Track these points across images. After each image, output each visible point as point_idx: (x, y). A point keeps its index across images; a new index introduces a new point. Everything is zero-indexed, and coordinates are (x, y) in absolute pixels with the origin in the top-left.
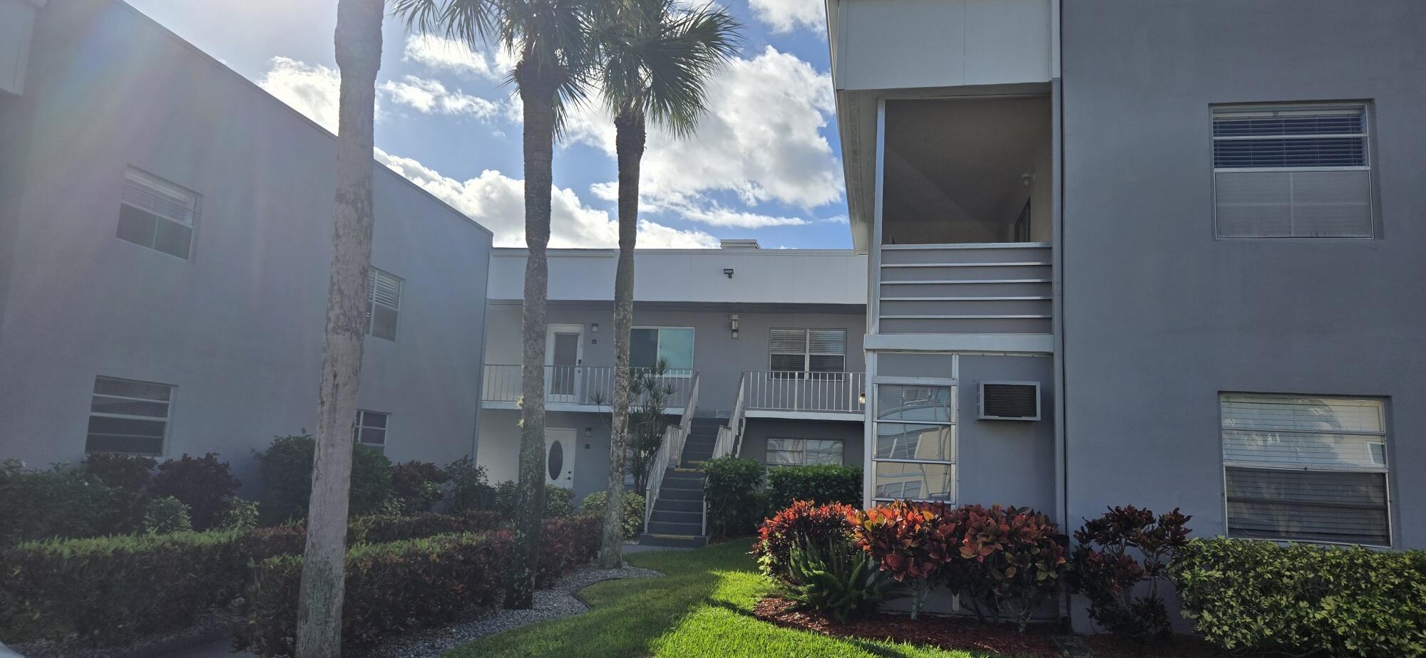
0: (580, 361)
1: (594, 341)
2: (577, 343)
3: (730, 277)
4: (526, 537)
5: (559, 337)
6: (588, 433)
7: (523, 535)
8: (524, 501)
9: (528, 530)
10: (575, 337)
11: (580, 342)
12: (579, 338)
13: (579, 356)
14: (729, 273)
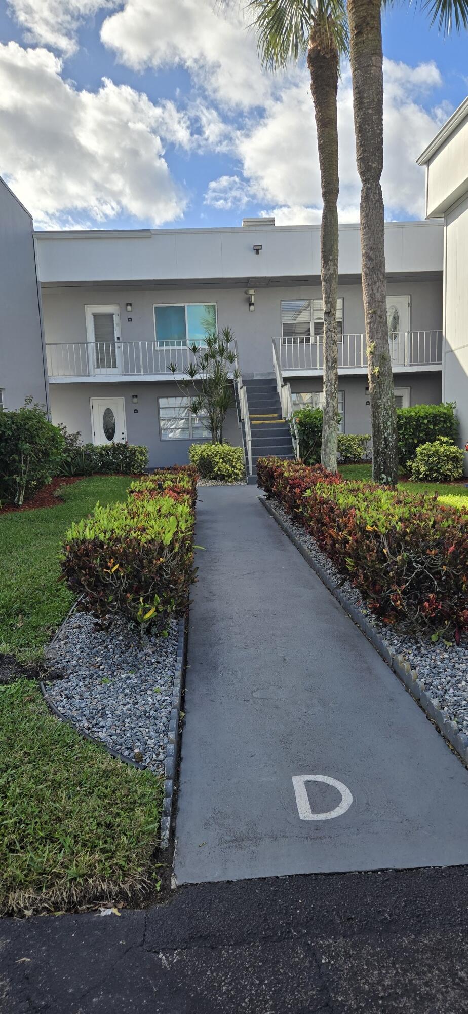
0: (118, 338)
1: (130, 320)
2: (113, 321)
3: (258, 253)
4: (392, 480)
5: (96, 317)
6: (135, 400)
7: (390, 479)
8: (387, 446)
9: (393, 474)
10: (111, 316)
11: (116, 320)
12: (114, 316)
13: (117, 334)
14: (257, 250)
